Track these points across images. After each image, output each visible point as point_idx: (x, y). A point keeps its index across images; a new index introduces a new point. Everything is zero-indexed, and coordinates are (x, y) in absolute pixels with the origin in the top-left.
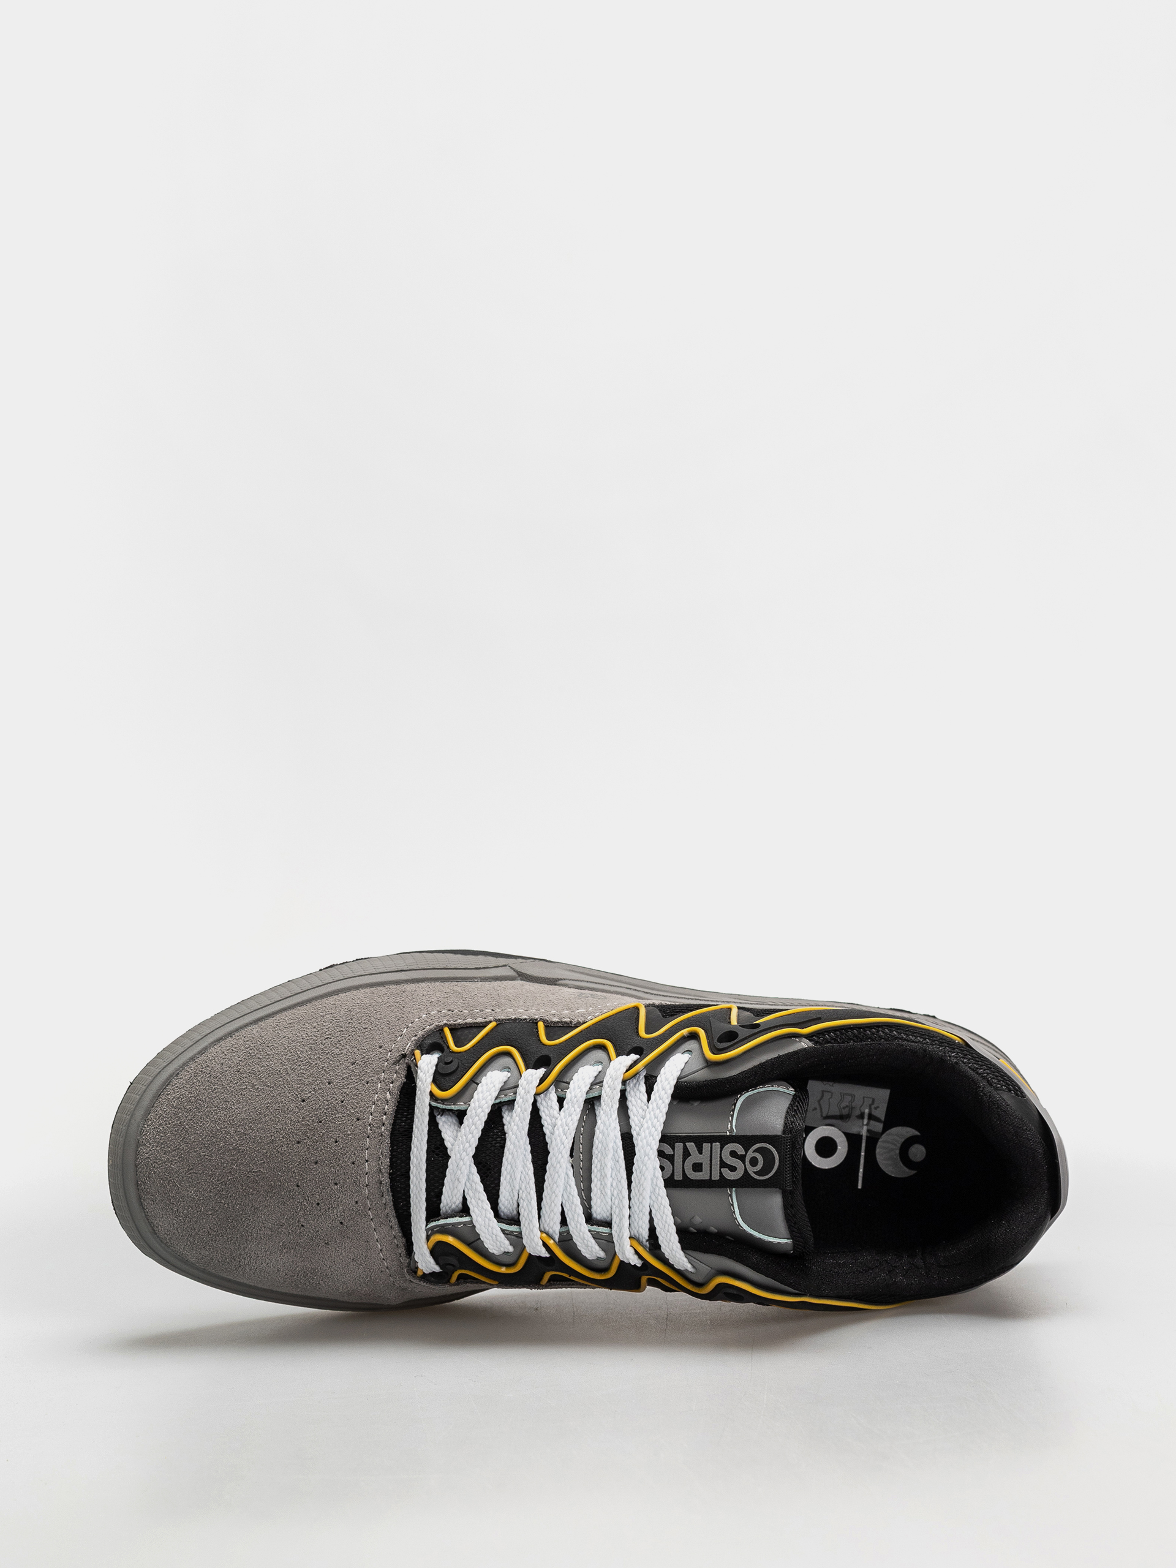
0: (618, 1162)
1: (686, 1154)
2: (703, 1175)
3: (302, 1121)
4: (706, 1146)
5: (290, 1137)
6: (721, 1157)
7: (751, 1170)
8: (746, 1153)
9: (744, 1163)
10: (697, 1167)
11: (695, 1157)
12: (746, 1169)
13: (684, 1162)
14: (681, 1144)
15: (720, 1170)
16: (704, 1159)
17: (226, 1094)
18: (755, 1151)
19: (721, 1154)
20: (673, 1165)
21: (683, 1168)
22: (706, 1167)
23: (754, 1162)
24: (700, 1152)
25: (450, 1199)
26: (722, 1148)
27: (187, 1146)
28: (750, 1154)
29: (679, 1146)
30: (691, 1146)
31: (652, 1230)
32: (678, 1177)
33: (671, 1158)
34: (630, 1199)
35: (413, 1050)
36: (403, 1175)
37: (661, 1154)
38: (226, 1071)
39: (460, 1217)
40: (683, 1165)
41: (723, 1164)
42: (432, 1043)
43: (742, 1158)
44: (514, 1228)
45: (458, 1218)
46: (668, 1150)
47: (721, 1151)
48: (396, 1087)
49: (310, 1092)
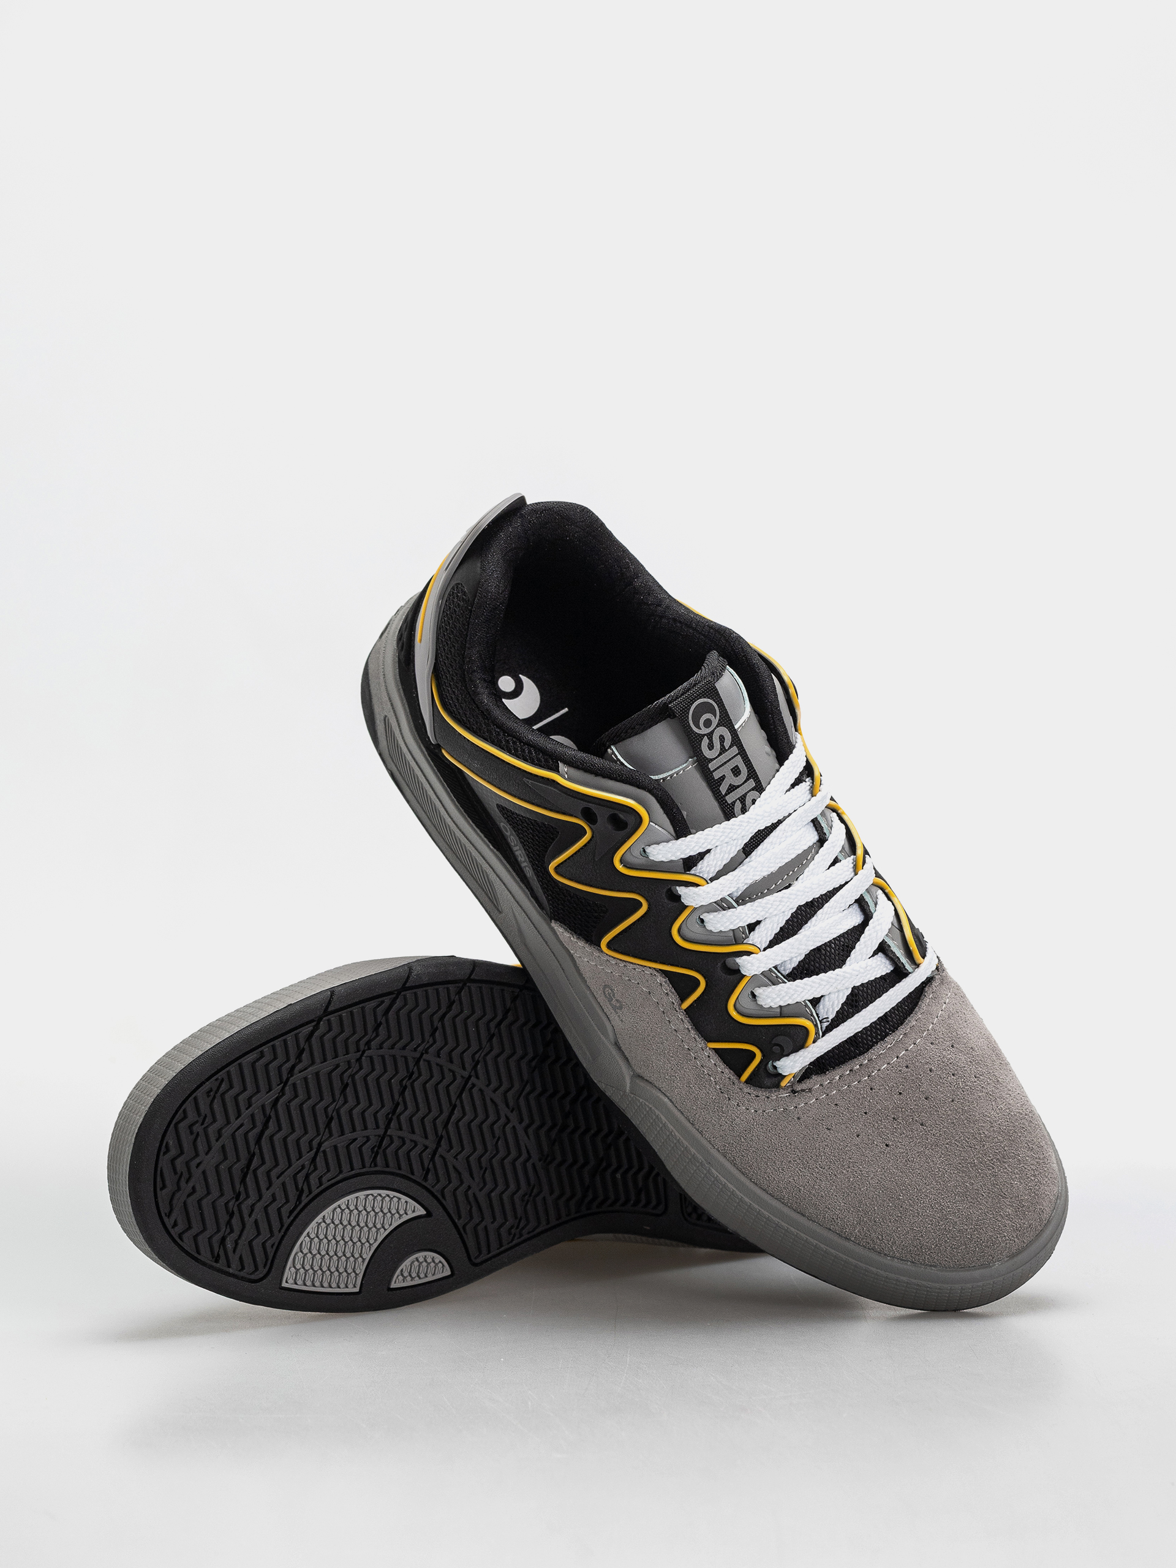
0: (772, 842)
1: (732, 788)
2: (739, 761)
3: (904, 1134)
4: (717, 775)
5: (923, 1134)
6: (719, 756)
7: (715, 722)
8: (705, 735)
9: (713, 731)
10: (736, 771)
11: (731, 780)
12: (717, 726)
13: (738, 786)
14: (727, 798)
15: (729, 749)
16: (726, 770)
17: (926, 1211)
18: (698, 727)
19: (716, 758)
20: (746, 794)
21: (743, 783)
22: (731, 765)
23: (708, 723)
24: (723, 778)
25: (881, 967)
26: (712, 760)
27: (988, 1212)
28: (704, 731)
29: (730, 799)
30: (723, 789)
31: (798, 782)
32: (752, 783)
33: (742, 799)
34: (790, 814)
35: (784, 1089)
36: (887, 1021)
37: (744, 810)
38: (907, 1227)
39: (890, 947)
40: (741, 785)
41: (723, 750)
42: (767, 1079)
43: (710, 736)
44: (868, 898)
45: (892, 949)
46: (738, 806)
47: (714, 759)
48: (825, 1079)
49: (877, 1145)
